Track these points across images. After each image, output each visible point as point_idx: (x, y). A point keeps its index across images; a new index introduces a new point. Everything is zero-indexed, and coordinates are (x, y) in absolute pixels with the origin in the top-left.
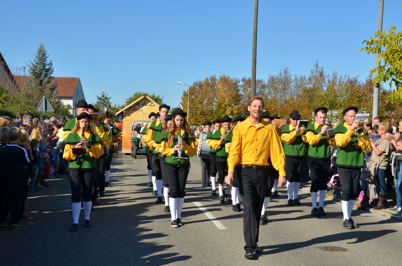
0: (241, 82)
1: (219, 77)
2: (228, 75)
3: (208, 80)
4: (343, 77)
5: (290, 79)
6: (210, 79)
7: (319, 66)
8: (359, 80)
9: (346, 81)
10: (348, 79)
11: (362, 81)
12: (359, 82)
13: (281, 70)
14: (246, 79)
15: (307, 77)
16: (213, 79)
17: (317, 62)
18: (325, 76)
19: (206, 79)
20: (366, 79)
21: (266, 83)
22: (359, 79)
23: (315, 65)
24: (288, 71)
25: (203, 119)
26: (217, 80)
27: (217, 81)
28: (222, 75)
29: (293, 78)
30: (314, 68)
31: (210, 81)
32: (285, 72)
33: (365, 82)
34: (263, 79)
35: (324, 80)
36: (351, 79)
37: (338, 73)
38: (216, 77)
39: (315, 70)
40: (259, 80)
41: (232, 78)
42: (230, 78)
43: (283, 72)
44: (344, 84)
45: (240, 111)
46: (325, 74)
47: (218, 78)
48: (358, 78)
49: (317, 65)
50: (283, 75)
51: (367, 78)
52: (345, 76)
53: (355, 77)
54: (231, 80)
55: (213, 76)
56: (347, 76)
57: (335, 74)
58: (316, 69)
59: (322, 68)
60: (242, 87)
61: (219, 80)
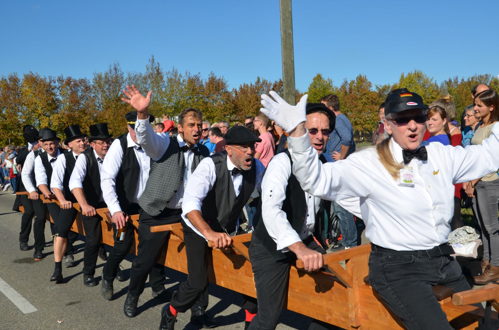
0: (57, 82)
1: (24, 76)
2: (37, 74)
3: (5, 80)
4: (183, 75)
5: (122, 77)
6: (10, 79)
7: (155, 62)
8: (200, 79)
9: (187, 79)
10: (189, 77)
11: (204, 80)
12: (202, 81)
13: (110, 66)
14: (64, 78)
15: (143, 75)
16: (15, 80)
17: (153, 56)
18: (163, 74)
19: (3, 79)
20: (209, 77)
21: (91, 83)
22: (200, 77)
23: (151, 60)
24: (118, 68)
25: (7, 136)
26: (19, 81)
27: (21, 81)
28: (27, 73)
29: (125, 76)
30: (150, 64)
31: (8, 81)
32: (116, 69)
33: (208, 80)
34: (88, 78)
35: (162, 78)
36: (192, 76)
37: (178, 70)
38: (17, 76)
39: (151, 67)
40: (83, 80)
41: (42, 77)
42: (41, 77)
43: (112, 69)
44: (186, 83)
45: (63, 122)
46: (162, 71)
47: (21, 77)
48: (199, 75)
49: (153, 60)
50: (113, 71)
51: (209, 75)
52: (186, 73)
53: (196, 75)
54: (42, 80)
55: (13, 75)
56: (188, 73)
57: (175, 71)
58: (153, 66)
59: (158, 64)
60: (59, 89)
61: (23, 79)
